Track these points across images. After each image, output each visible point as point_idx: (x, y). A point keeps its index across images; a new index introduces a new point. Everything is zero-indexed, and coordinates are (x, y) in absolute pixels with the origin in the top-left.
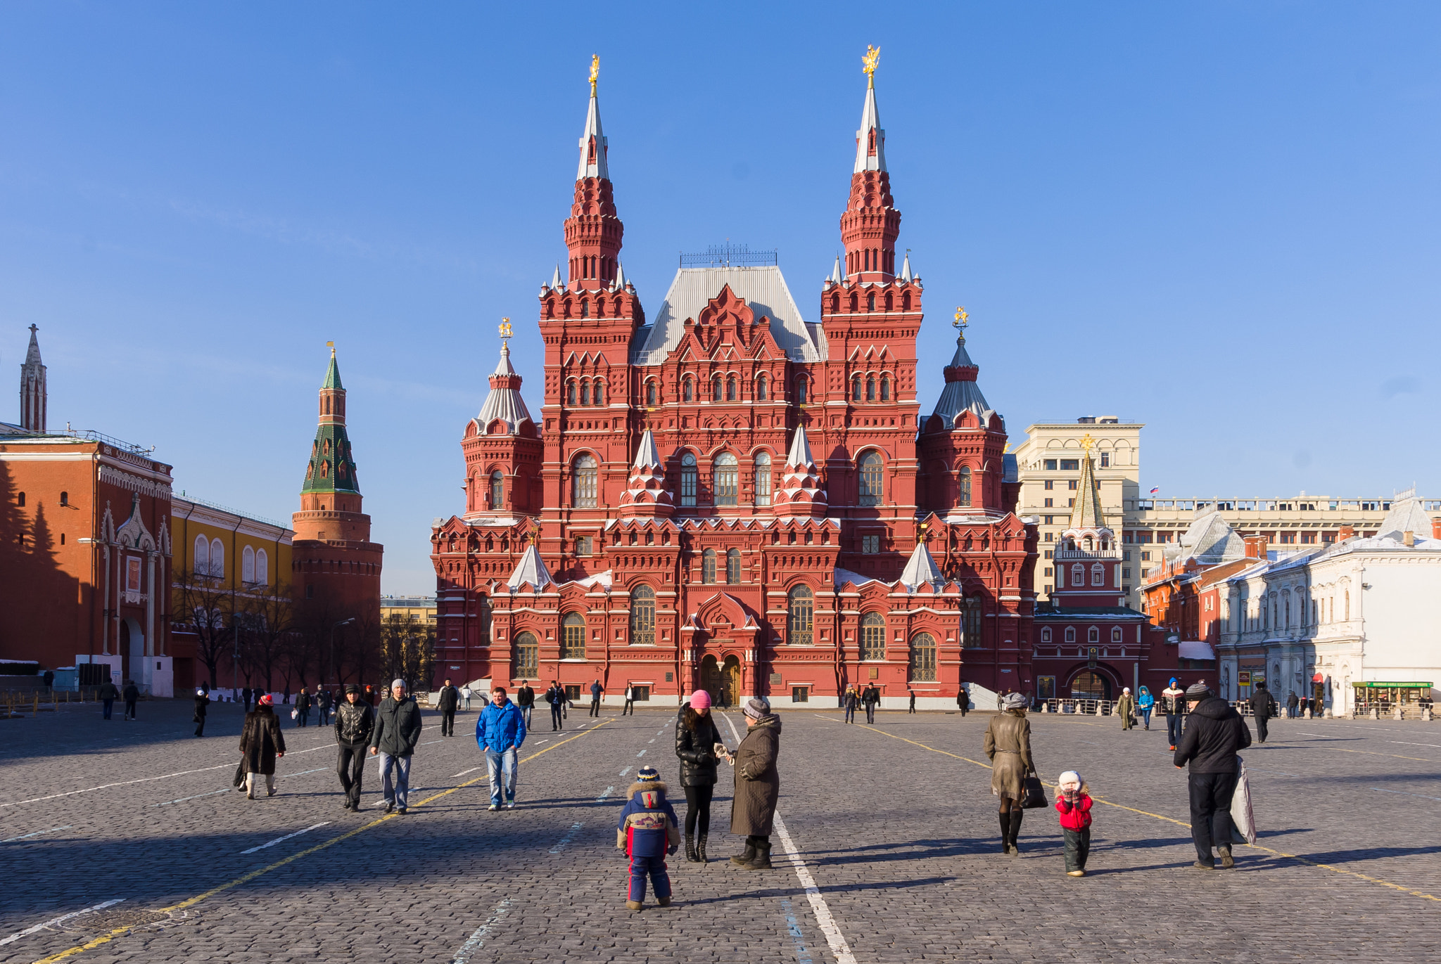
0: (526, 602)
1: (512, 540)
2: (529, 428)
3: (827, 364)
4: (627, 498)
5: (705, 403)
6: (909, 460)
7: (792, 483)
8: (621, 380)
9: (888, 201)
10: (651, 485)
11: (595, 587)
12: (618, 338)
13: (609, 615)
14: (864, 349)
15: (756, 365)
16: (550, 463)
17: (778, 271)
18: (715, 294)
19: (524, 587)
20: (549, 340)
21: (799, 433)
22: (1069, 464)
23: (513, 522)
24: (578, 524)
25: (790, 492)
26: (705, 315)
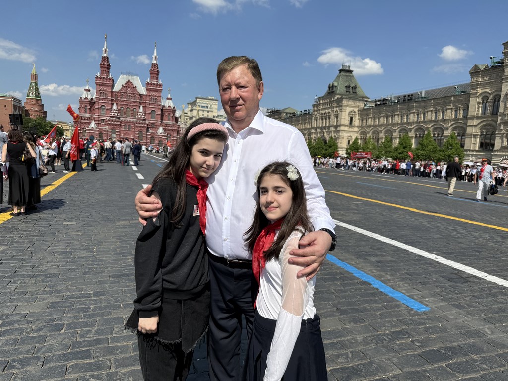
0: (92, 130)
1: (89, 119)
2: (92, 99)
3: (146, 95)
4: (111, 114)
5: (125, 99)
6: (159, 112)
7: (140, 115)
8: (110, 93)
9: (157, 69)
10: (115, 112)
11: (105, 129)
12: (110, 86)
13: (107, 134)
14: (152, 93)
15: (134, 94)
16: (97, 106)
17: (138, 78)
18: (127, 81)
19: (92, 128)
20: (97, 84)
21: (141, 107)
22: (203, 107)
23: (89, 116)
24: (102, 117)
25: (139, 116)
26: (126, 84)
